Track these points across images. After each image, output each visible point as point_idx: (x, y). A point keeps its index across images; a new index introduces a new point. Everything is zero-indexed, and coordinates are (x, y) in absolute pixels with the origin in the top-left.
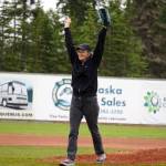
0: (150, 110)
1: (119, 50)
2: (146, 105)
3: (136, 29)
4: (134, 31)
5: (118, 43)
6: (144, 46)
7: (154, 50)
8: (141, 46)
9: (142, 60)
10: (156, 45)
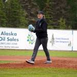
0: (30, 43)
1: (15, 15)
2: (28, 40)
3: (23, 5)
4: (22, 6)
5: (15, 12)
6: (27, 13)
7: (31, 15)
8: (26, 14)
9: (26, 20)
10: (32, 13)
